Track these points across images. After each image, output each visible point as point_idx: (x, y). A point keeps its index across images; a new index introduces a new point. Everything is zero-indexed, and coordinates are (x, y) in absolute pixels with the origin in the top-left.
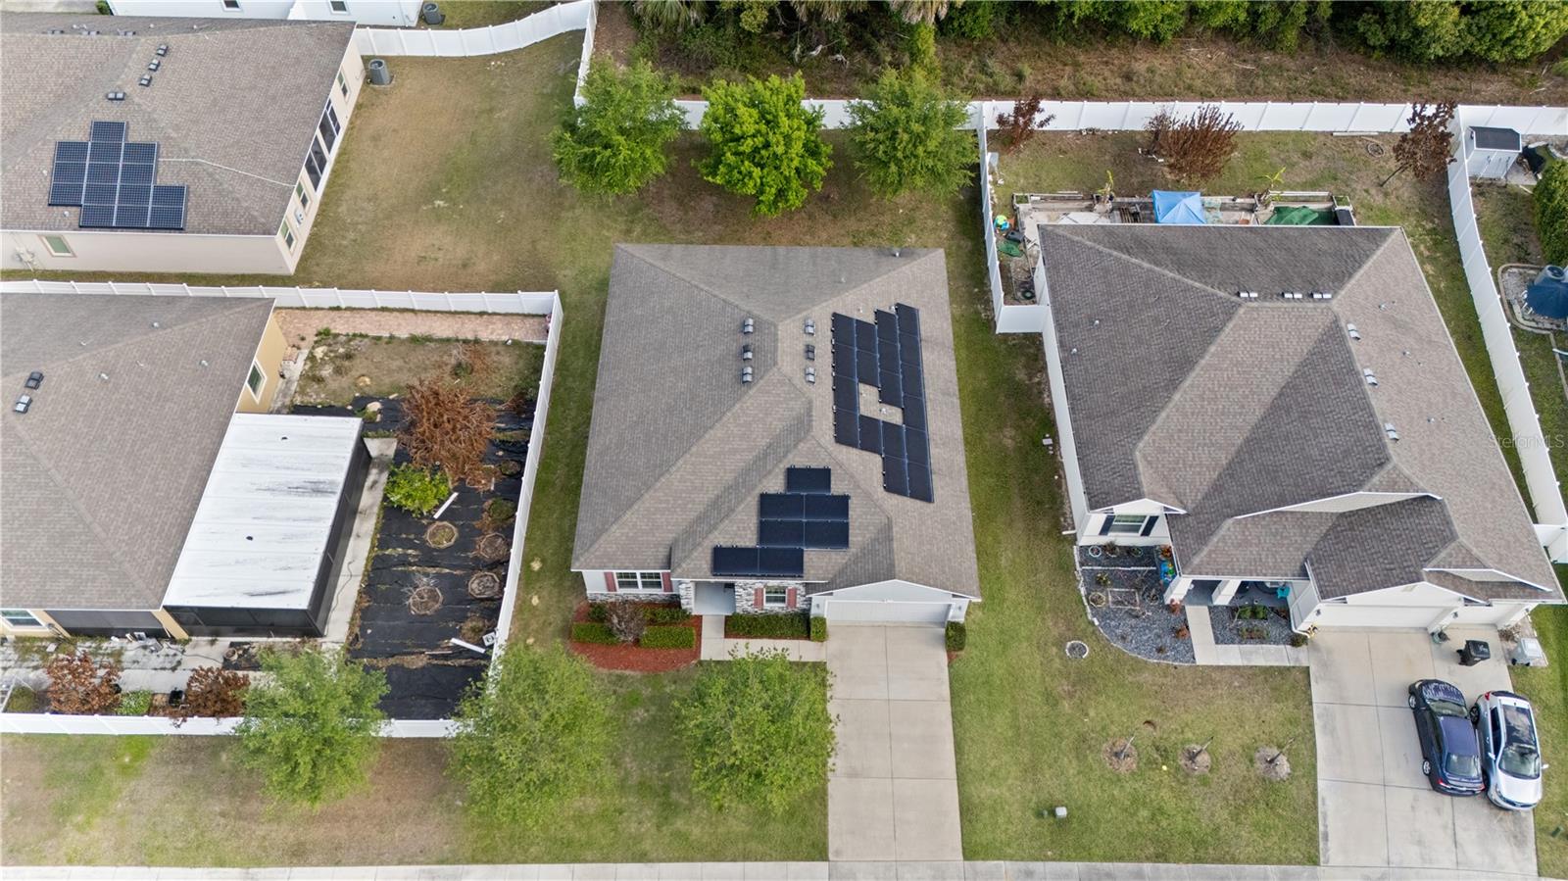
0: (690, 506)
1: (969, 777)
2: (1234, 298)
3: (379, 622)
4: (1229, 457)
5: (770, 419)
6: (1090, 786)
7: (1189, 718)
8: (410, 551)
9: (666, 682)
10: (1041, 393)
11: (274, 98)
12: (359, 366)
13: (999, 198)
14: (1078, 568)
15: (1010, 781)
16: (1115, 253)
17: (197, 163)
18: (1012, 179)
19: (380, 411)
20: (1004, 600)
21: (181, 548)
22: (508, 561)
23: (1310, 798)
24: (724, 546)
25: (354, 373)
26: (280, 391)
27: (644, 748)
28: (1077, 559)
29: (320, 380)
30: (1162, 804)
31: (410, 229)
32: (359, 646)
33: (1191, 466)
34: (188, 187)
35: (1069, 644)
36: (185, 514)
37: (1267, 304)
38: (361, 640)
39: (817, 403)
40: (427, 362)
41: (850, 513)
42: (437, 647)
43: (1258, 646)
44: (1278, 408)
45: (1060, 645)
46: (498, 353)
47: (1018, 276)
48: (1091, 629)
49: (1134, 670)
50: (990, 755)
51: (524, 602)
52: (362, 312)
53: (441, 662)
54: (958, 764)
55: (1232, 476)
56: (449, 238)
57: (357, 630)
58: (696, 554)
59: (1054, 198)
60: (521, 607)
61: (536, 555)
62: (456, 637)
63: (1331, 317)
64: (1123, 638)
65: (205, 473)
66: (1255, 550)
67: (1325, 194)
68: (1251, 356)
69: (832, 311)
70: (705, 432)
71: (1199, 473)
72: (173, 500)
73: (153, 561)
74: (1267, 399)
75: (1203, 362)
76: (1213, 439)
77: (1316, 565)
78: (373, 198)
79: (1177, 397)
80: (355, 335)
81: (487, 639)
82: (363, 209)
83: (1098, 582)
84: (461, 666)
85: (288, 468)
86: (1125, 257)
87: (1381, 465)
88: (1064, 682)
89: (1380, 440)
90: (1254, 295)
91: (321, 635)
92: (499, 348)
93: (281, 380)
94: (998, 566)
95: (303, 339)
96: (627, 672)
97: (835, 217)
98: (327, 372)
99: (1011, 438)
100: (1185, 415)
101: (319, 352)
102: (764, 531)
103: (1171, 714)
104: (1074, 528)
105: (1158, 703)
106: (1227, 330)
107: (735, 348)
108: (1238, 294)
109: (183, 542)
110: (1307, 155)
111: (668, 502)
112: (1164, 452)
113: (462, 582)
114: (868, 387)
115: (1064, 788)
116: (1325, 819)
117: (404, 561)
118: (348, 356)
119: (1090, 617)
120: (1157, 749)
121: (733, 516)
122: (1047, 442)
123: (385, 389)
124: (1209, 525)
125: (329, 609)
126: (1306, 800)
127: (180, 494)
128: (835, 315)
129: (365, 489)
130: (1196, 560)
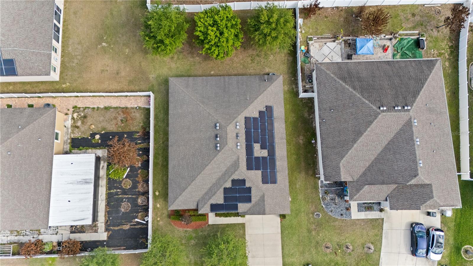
0: (202, 190)
1: (286, 256)
2: (378, 110)
3: (113, 215)
4: (369, 164)
5: (226, 162)
6: (319, 257)
7: (348, 235)
8: (118, 190)
9: (199, 232)
10: (312, 122)
11: (35, 11)
12: (89, 121)
13: (302, 38)
14: (320, 188)
15: (297, 256)
16: (341, 82)
17: (15, 50)
18: (307, 30)
19: (100, 139)
20: (297, 199)
21: (49, 208)
22: (148, 192)
23: (378, 258)
24: (214, 203)
25: (89, 124)
26: (66, 133)
27: (195, 252)
28: (320, 185)
29: (77, 127)
30: (338, 261)
31: (96, 57)
32: (109, 223)
33: (357, 167)
34: (15, 59)
35: (316, 213)
36: (47, 196)
37: (389, 113)
38: (109, 221)
39: (241, 156)
40: (111, 117)
41: (252, 192)
42: (132, 222)
43: (370, 212)
44: (387, 149)
45: (313, 214)
46: (134, 112)
47: (307, 72)
48: (322, 208)
49: (333, 221)
50: (291, 249)
51: (155, 206)
52: (86, 97)
53: (133, 227)
54: (282, 252)
55: (369, 170)
56: (110, 61)
57: (107, 218)
58: (205, 206)
59: (322, 38)
60: (155, 208)
61: (157, 189)
62: (137, 219)
63: (409, 117)
64: (331, 211)
65: (50, 180)
66: (373, 194)
67: (417, 32)
68: (381, 131)
69: (244, 116)
70: (206, 167)
71: (359, 169)
72: (43, 192)
73: (42, 214)
74: (384, 145)
75: (365, 134)
76: (365, 158)
77: (390, 198)
78: (80, 43)
79: (355, 146)
80: (86, 108)
81: (146, 219)
82: (77, 49)
83: (326, 193)
84: (139, 228)
85: (75, 175)
86: (344, 84)
87: (415, 176)
88: (313, 225)
89: (417, 167)
90: (385, 108)
91: (97, 221)
92: (135, 110)
93: (65, 128)
94: (296, 188)
95: (68, 110)
96: (188, 229)
97: (245, 48)
98: (79, 124)
99: (302, 140)
100: (357, 151)
101: (75, 115)
102: (225, 199)
103: (343, 234)
104: (319, 174)
105: (339, 231)
106: (374, 123)
107: (213, 135)
108: (380, 108)
109: (49, 205)
110: (414, 15)
111: (195, 189)
112: (349, 163)
113: (136, 200)
114: (257, 144)
115: (311, 258)
116: (381, 264)
117: (117, 194)
118: (85, 117)
119: (322, 205)
120: (338, 245)
121: (216, 195)
122: (313, 142)
123: (100, 129)
124: (360, 186)
125: (97, 212)
126: (377, 259)
127: (44, 190)
128: (245, 118)
129: (100, 169)
130: (355, 197)
